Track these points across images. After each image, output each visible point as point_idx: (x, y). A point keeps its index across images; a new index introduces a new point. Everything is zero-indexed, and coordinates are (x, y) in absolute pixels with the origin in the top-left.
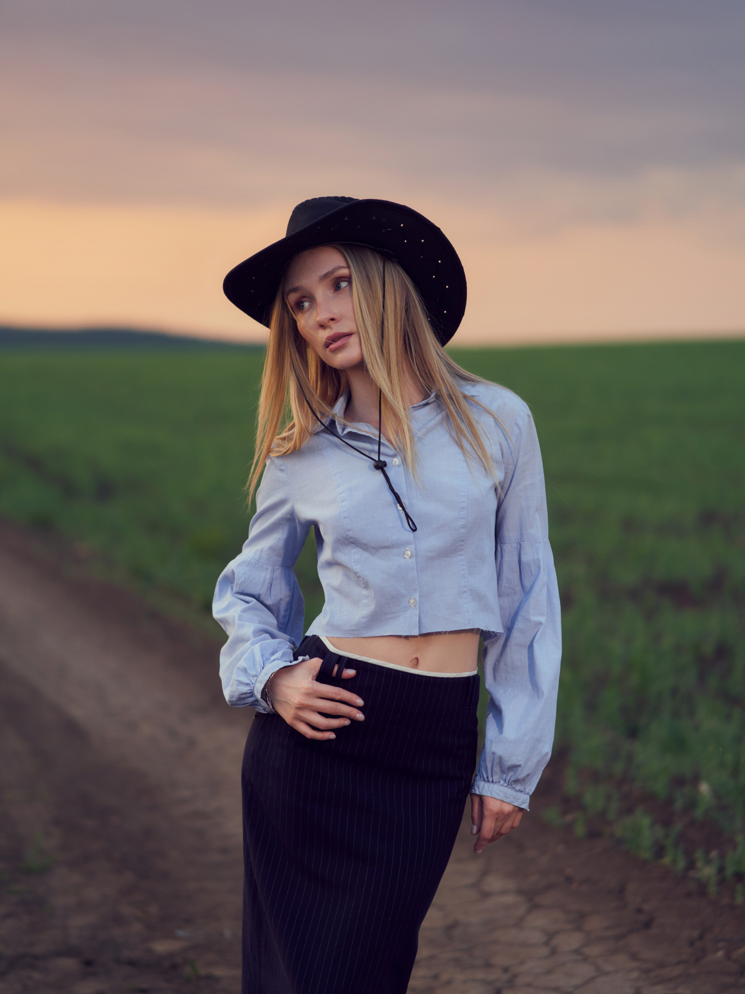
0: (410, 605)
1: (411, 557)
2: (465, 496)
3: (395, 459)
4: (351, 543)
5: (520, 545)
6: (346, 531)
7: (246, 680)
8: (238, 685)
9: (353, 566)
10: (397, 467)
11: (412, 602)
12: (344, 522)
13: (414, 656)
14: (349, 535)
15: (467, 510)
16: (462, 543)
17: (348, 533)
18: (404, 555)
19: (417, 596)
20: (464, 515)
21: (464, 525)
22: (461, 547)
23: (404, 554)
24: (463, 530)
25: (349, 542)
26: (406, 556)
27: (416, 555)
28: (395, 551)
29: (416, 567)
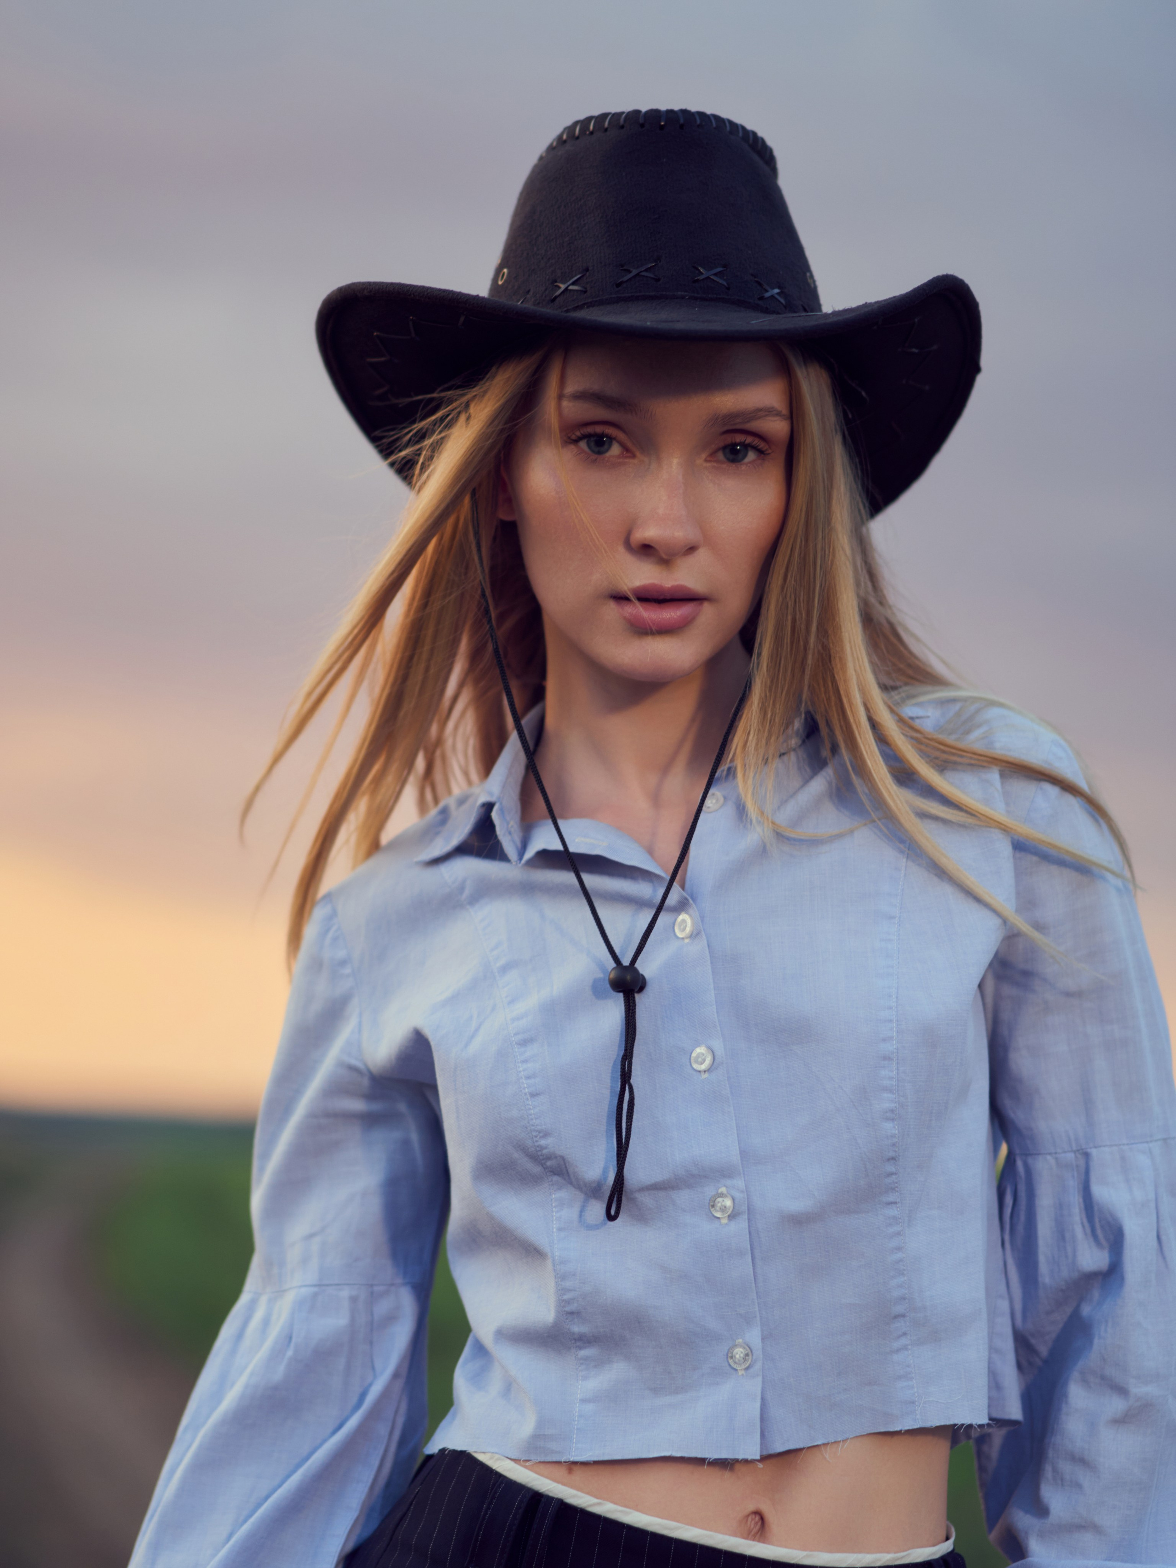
0: (732, 1364)
1: (732, 1217)
2: (891, 1021)
3: (683, 917)
4: (551, 1172)
5: (1087, 1155)
6: (536, 1137)
9: (556, 1242)
10: (687, 941)
11: (737, 1356)
12: (530, 1109)
13: (751, 1507)
14: (546, 1148)
15: (898, 1064)
16: (890, 1168)
17: (543, 1142)
18: (712, 1210)
19: (754, 1336)
20: (891, 1078)
21: (892, 1111)
22: (888, 1180)
23: (713, 1206)
24: (889, 1128)
25: (545, 1169)
26: (718, 1215)
27: (748, 1209)
28: (683, 1197)
29: (749, 1246)
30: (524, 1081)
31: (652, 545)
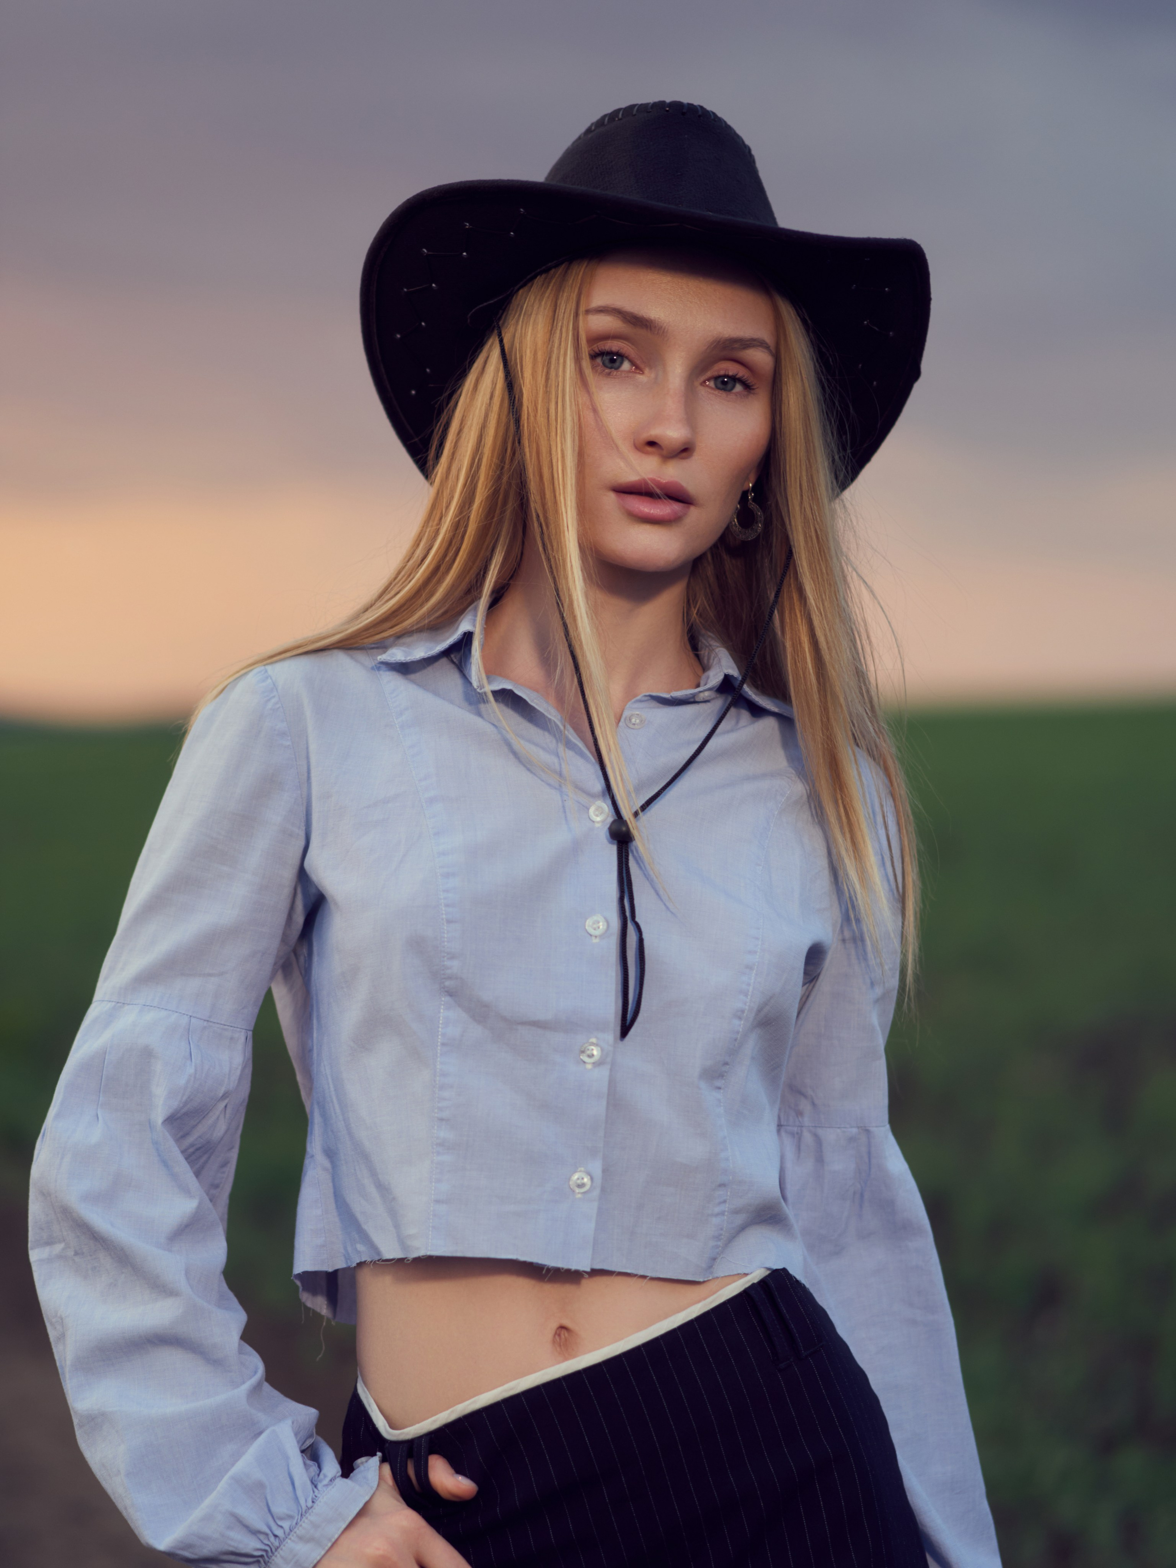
1: (597, 1064)
3: (600, 804)
6: (444, 957)
7: (257, 1521)
8: (229, 1528)
9: (439, 1055)
12: (444, 933)
14: (450, 969)
15: (756, 974)
16: (728, 1058)
17: (448, 963)
18: (581, 1055)
19: (597, 1166)
20: (749, 984)
21: (742, 1012)
22: (724, 1068)
23: (582, 1052)
24: (737, 1024)
25: (441, 988)
26: (585, 1060)
27: (612, 1061)
29: (606, 1092)
30: (443, 909)
31: (656, 441)
